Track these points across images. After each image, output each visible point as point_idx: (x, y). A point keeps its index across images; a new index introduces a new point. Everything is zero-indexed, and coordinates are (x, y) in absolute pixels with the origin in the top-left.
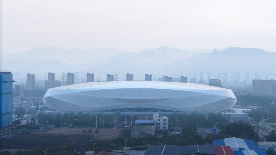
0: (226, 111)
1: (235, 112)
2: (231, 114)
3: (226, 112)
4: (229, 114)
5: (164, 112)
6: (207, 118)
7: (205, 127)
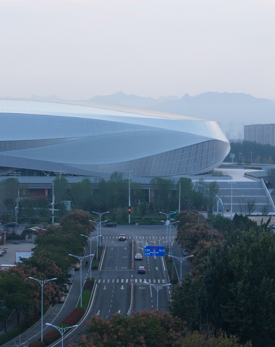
0: (204, 174)
1: (228, 177)
2: (218, 181)
3: (203, 177)
4: (212, 181)
5: (38, 175)
6: (151, 195)
7: (137, 224)
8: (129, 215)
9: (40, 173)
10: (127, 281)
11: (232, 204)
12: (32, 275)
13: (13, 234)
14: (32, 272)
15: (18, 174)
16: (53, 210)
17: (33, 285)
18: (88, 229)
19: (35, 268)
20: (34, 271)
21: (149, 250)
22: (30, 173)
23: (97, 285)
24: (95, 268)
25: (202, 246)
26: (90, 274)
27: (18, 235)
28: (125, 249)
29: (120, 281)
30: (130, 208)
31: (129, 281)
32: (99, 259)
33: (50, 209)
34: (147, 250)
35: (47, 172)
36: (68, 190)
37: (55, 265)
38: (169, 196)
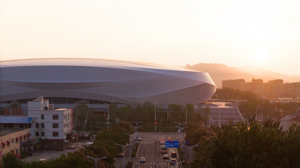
5: (100, 104)
6: (168, 115)
7: (160, 132)
8: (155, 126)
9: (101, 102)
10: (154, 163)
11: (220, 121)
12: (90, 156)
13: (83, 136)
14: (90, 154)
15: (87, 102)
16: (108, 123)
17: (90, 162)
18: (129, 132)
19: (92, 152)
20: (92, 154)
21: (169, 143)
22: (96, 102)
23: (134, 166)
24: (133, 156)
25: (204, 140)
26: (130, 159)
27: (86, 137)
28: (153, 145)
29: (149, 163)
30: (155, 121)
31: (155, 163)
32: (136, 150)
33: (107, 123)
34: (167, 143)
35: (105, 102)
36: (118, 112)
37: (106, 150)
38: (180, 116)
